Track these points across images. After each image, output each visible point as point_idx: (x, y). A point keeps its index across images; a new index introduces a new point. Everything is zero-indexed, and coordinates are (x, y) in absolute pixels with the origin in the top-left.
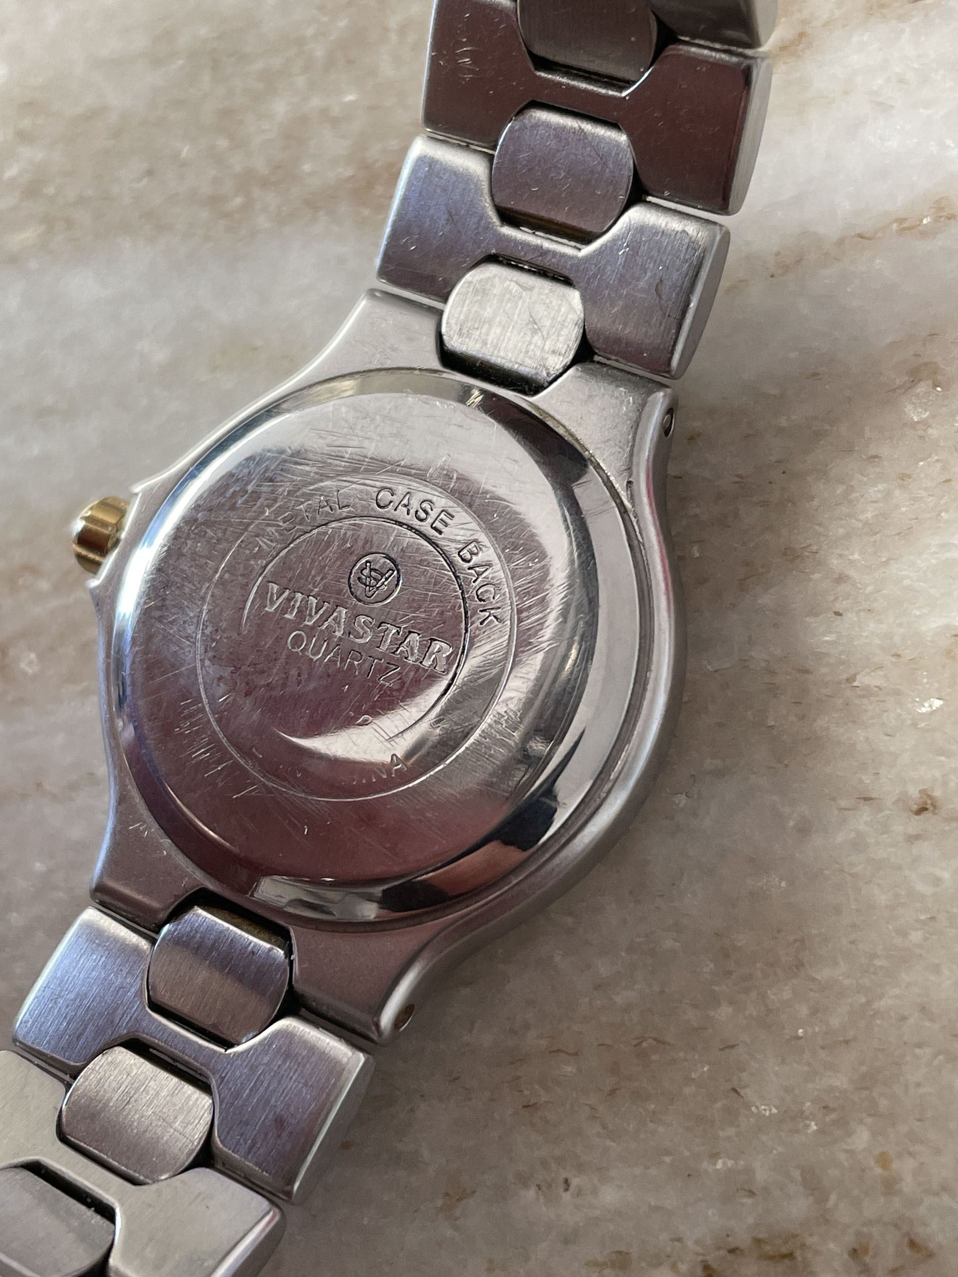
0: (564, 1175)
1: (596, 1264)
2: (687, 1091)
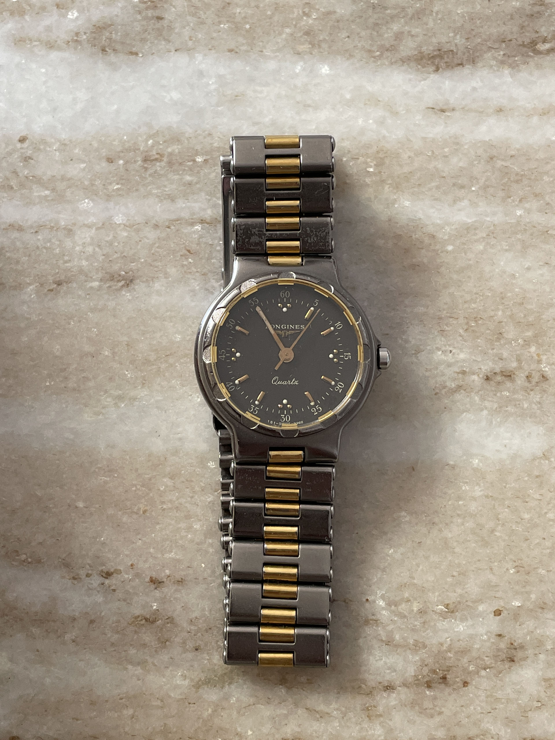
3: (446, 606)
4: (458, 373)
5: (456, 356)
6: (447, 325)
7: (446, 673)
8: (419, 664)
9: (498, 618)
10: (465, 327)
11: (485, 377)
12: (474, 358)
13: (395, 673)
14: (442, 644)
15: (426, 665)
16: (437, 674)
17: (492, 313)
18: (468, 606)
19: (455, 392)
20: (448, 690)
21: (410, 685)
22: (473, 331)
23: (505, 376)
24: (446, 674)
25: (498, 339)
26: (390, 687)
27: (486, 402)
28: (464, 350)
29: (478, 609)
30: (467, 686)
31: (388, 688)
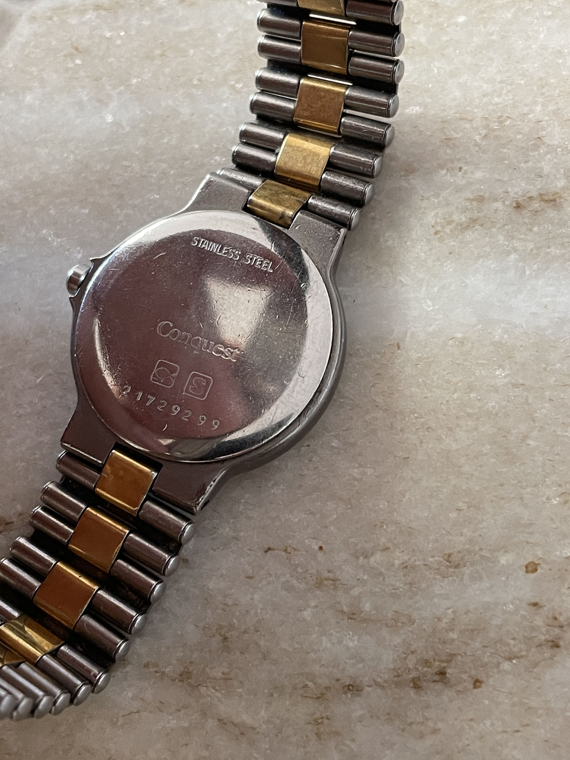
0: (460, 165)
1: (469, 199)
2: (519, 137)
3: (446, 557)
4: (471, 200)
5: (469, 175)
6: (454, 131)
7: (445, 664)
8: (401, 650)
9: (532, 576)
10: (484, 132)
11: (514, 205)
12: (497, 177)
13: (361, 665)
14: (439, 619)
15: (413, 653)
16: (429, 667)
17: (526, 110)
18: (483, 557)
19: (467, 228)
20: (448, 694)
21: (385, 684)
22: (496, 137)
23: (546, 201)
24: (444, 667)
25: (536, 147)
26: (353, 686)
27: (515, 241)
28: (482, 166)
29: (499, 562)
30: (479, 687)
31: (351, 687)
